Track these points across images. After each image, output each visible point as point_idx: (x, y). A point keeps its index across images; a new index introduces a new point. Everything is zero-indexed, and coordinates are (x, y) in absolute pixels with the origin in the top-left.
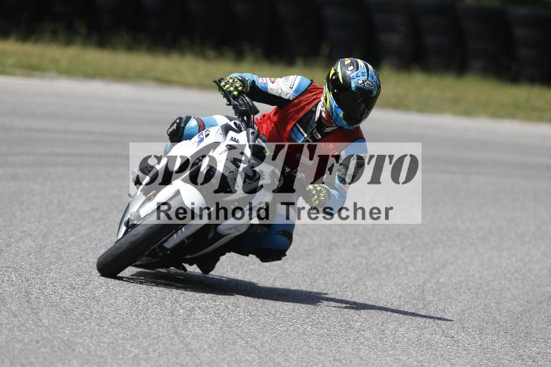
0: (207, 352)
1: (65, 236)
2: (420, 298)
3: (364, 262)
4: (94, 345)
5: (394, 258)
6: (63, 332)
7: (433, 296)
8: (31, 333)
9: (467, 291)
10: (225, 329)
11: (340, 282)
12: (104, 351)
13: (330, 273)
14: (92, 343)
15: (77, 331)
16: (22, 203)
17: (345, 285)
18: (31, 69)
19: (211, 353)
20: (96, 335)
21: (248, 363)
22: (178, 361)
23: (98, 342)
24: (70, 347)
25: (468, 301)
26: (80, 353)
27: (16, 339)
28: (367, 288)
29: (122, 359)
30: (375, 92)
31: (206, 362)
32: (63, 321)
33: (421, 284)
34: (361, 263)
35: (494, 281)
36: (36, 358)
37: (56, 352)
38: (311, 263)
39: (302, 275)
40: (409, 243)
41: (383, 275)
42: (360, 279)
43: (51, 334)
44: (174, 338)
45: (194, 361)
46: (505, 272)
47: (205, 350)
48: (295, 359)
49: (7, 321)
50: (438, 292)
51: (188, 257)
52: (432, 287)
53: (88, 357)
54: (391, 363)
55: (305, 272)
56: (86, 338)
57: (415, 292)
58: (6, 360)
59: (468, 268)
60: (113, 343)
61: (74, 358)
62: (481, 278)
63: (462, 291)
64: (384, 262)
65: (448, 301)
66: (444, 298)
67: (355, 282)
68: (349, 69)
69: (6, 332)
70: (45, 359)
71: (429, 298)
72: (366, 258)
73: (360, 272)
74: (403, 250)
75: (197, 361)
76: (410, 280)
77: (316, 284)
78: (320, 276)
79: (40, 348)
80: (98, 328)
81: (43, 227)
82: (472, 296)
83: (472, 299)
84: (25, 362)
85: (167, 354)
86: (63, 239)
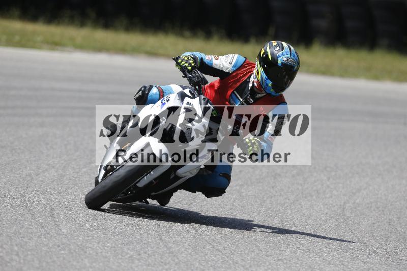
0: (184, 254)
1: (79, 168)
2: (341, 215)
3: (300, 188)
4: (100, 248)
5: (322, 185)
6: (78, 239)
7: (351, 213)
8: (54, 239)
9: (376, 209)
10: (197, 237)
11: (283, 202)
12: (108, 253)
13: (275, 196)
14: (99, 247)
15: (87, 238)
16: (47, 144)
17: (286, 205)
18: (55, 45)
19: (187, 255)
20: (102, 241)
21: (214, 262)
22: (162, 261)
23: (103, 246)
24: (83, 250)
25: (377, 217)
26: (90, 254)
27: (43, 244)
28: (302, 207)
29: (121, 259)
30: (296, 67)
31: (183, 261)
32: (78, 231)
33: (342, 204)
34: (298, 189)
35: (396, 202)
36: (58, 258)
37: (72, 253)
38: (261, 188)
39: (254, 197)
40: (333, 173)
41: (314, 197)
42: (297, 201)
43: (68, 240)
44: (159, 243)
45: (174, 261)
46: (404, 195)
47: (182, 252)
48: (249, 259)
49: (36, 231)
50: (354, 210)
51: (153, 194)
52: (350, 206)
53: (95, 257)
54: (319, 262)
55: (256, 195)
56: (94, 243)
57: (338, 210)
58: (35, 259)
59: (377, 192)
60: (114, 247)
61: (85, 258)
62: (386, 199)
63: (372, 209)
64: (315, 188)
65: (362, 216)
66: (359, 214)
67: (293, 203)
68: (276, 49)
69: (36, 239)
70: (64, 259)
71: (348, 214)
72: (301, 185)
73: (297, 195)
74: (329, 179)
75: (176, 260)
76: (334, 201)
77: (265, 204)
78: (267, 198)
79: (60, 250)
80: (103, 236)
81: (63, 162)
82: (380, 213)
83: (380, 215)
84: (49, 261)
85: (154, 255)
86: (77, 170)
